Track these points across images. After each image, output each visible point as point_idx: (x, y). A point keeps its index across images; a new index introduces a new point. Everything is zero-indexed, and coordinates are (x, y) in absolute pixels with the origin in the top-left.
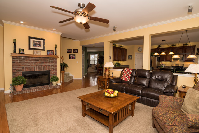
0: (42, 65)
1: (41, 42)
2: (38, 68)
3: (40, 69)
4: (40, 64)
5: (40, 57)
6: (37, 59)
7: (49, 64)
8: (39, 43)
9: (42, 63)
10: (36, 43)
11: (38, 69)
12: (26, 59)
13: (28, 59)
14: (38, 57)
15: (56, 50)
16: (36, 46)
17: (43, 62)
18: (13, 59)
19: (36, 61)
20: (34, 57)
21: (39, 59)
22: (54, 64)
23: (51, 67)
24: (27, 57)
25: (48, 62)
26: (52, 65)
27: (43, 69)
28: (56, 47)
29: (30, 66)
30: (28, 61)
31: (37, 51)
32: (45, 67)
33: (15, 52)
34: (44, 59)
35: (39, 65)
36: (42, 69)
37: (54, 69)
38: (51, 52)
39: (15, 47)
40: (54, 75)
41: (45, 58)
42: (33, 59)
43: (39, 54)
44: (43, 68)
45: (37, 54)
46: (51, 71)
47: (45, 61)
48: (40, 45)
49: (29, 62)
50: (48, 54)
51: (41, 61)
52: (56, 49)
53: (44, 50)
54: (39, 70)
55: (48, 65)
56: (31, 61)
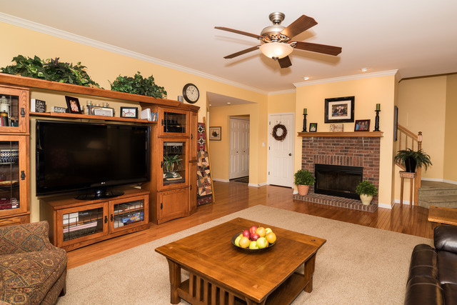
0: (345, 154)
1: (346, 105)
2: (338, 159)
3: (341, 162)
4: (341, 151)
5: (342, 138)
6: (337, 141)
7: (360, 152)
8: (343, 108)
9: (346, 150)
10: (338, 108)
11: (338, 162)
12: (320, 141)
13: (323, 141)
14: (338, 138)
15: (377, 118)
16: (338, 115)
17: (348, 148)
18: (303, 141)
19: (335, 145)
20: (332, 138)
21: (341, 142)
22: (372, 151)
23: (365, 159)
24: (320, 137)
25: (358, 149)
26: (368, 156)
27: (348, 164)
28: (378, 111)
29: (324, 153)
30: (323, 145)
31: (336, 124)
32: (351, 158)
33: (305, 129)
34: (350, 142)
35: (340, 154)
36: (345, 163)
37: (372, 166)
38: (363, 123)
39: (305, 121)
40: (373, 179)
41: (351, 138)
42: (331, 141)
43: (340, 130)
44: (348, 160)
45: (336, 130)
46: (365, 169)
47: (351, 145)
48: (344, 112)
49: (324, 147)
50: (357, 129)
51: (344, 145)
52: (378, 114)
53: (352, 120)
54: (339, 164)
55: (358, 155)
56: (327, 144)
